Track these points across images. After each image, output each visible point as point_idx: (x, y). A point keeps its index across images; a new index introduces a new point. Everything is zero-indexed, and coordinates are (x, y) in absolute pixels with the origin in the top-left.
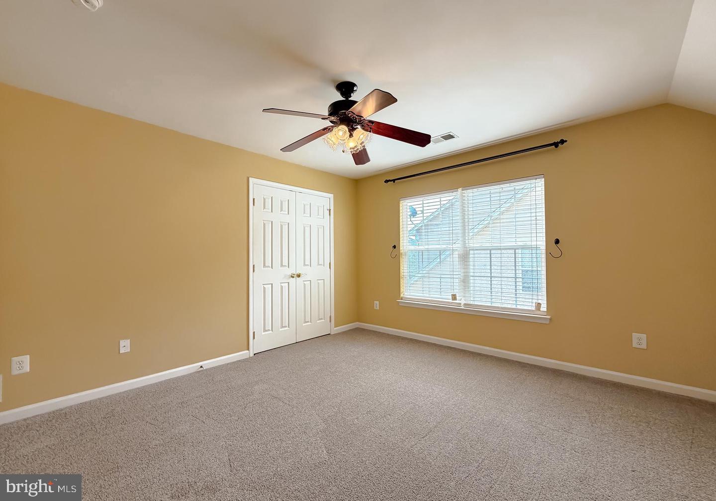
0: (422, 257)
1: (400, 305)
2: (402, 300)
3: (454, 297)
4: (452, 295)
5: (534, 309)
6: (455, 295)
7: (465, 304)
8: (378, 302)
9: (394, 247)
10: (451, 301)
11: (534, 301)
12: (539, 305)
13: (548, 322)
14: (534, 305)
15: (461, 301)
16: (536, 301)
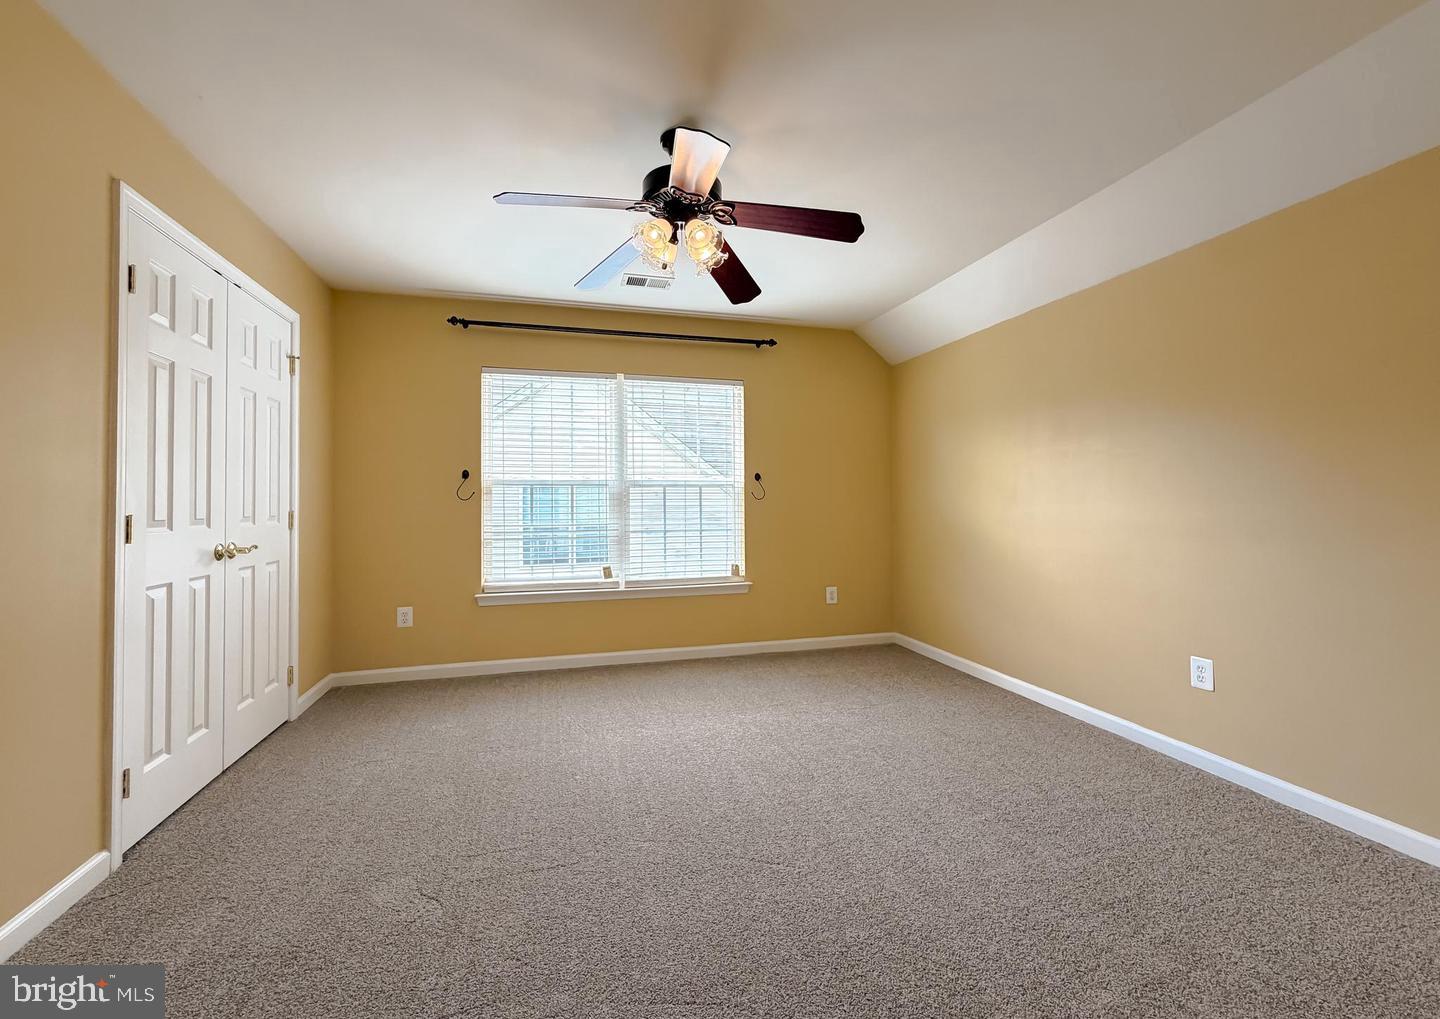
0: (532, 497)
1: (480, 604)
2: (483, 592)
3: (607, 573)
4: (604, 569)
5: (729, 574)
6: (609, 568)
7: (627, 583)
8: (409, 610)
9: (465, 475)
10: (603, 580)
11: (730, 563)
12: (736, 570)
13: (746, 591)
14: (730, 568)
15: (621, 578)
16: (733, 562)
